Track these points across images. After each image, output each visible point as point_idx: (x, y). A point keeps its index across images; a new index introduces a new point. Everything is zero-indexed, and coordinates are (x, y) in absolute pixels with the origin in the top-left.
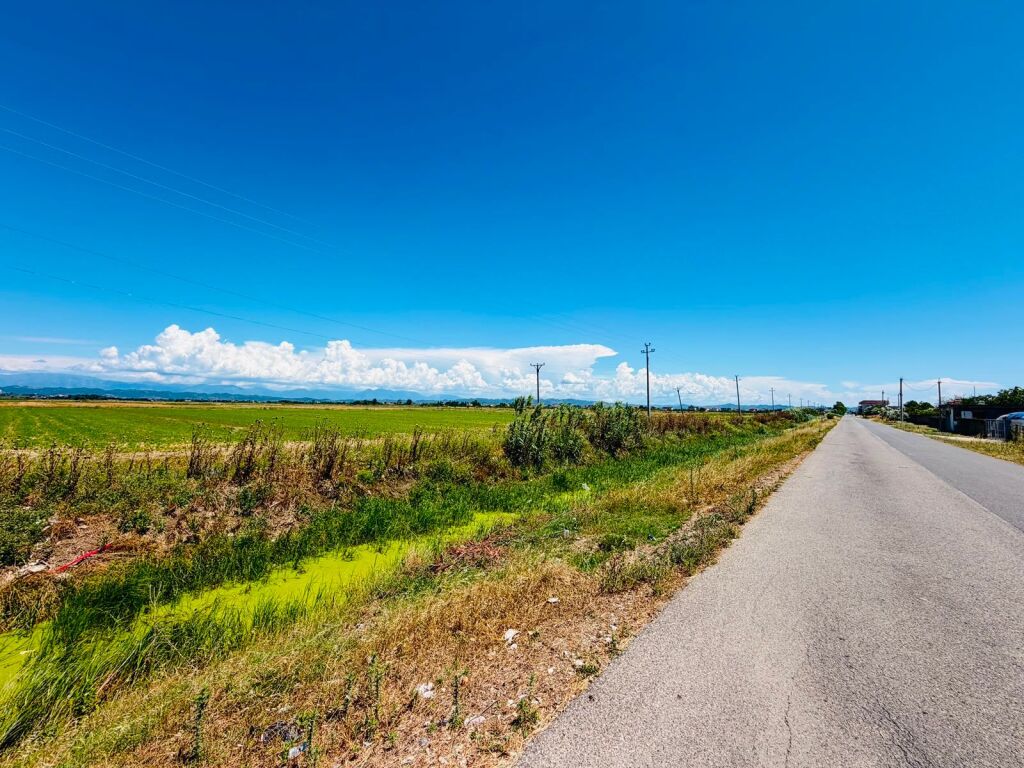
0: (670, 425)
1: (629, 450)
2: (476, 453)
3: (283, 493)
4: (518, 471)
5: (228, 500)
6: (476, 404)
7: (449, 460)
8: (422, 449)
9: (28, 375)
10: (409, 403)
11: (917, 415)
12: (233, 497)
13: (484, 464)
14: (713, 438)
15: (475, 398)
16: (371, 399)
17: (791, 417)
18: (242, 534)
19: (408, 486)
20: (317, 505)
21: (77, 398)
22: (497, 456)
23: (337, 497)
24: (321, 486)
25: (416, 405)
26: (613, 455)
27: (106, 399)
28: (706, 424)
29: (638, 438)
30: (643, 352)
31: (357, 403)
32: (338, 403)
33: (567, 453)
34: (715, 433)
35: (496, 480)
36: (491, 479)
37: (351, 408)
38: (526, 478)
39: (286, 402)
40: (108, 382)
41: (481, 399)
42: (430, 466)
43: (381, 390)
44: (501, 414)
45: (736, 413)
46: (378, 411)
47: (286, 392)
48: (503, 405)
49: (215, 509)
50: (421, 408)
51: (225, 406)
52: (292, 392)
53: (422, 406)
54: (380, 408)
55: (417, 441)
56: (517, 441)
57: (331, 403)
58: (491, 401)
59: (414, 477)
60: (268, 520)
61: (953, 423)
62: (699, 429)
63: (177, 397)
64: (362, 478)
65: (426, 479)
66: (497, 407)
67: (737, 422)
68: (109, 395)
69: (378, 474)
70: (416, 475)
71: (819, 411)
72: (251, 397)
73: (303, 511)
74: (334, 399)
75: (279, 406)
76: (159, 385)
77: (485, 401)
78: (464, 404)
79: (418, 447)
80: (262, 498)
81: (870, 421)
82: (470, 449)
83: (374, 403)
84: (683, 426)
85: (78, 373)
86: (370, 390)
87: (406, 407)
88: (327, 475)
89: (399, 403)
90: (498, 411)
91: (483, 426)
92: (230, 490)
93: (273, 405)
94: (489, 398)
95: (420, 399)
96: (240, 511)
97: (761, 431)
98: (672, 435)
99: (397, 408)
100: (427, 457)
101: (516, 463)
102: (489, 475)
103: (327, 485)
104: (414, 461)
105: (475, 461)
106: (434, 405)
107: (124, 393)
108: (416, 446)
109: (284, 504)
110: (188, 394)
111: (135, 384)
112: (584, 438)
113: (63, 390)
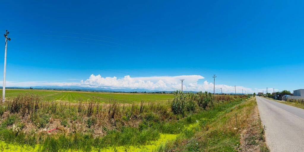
0: (220, 99)
1: (210, 107)
2: (162, 110)
3: (99, 122)
4: (175, 116)
5: (85, 121)
6: (164, 93)
7: (153, 113)
8: (143, 108)
9: (71, 86)
10: (145, 92)
11: (269, 96)
12: (86, 120)
13: (165, 114)
14: (231, 102)
15: (164, 91)
16: (135, 91)
17: (246, 96)
18: (86, 134)
19: (138, 123)
20: (109, 128)
21: (77, 91)
22: (169, 110)
23: (115, 125)
24: (111, 121)
25: (147, 93)
26: (205, 109)
27: (81, 91)
28: (229, 98)
29: (212, 103)
30: (213, 77)
31: (132, 92)
32: (127, 93)
33: (191, 109)
34: (231, 101)
35: (168, 120)
36: (166, 120)
37: (130, 94)
38: (178, 119)
39: (114, 92)
40: (82, 87)
41: (166, 91)
42: (146, 115)
43: (138, 89)
44: (171, 96)
45: (235, 95)
46: (136, 95)
47: (115, 90)
48: (172, 93)
49: (81, 124)
50: (148, 94)
51: (102, 93)
52: (116, 89)
53: (149, 93)
54: (137, 94)
55: (142, 106)
56: (175, 105)
57: (125, 93)
58: (168, 92)
59: (141, 119)
60: (95, 131)
61: (276, 97)
62: (227, 100)
63: (93, 91)
64: (124, 119)
65: (145, 120)
66: (170, 93)
67: (235, 97)
68: (82, 90)
69: (129, 117)
70: (141, 118)
71: (251, 95)
72: (107, 91)
73: (105, 129)
74: (126, 91)
75: (113, 93)
76: (90, 88)
77: (167, 92)
78: (160, 93)
79: (142, 108)
80: (94, 122)
81: (261, 97)
82: (159, 109)
83: (136, 92)
84: (223, 99)
85: (77, 86)
86: (135, 89)
87: (144, 94)
88: (113, 117)
89: (142, 93)
90: (170, 95)
91: (165, 100)
92: (86, 118)
93: (111, 93)
94: (168, 91)
95: (148, 91)
96: (87, 125)
97: (241, 100)
98: (221, 102)
99: (142, 94)
100: (146, 111)
101: (175, 113)
102: (166, 118)
103: (113, 120)
104: (141, 112)
105: (161, 113)
106: (153, 93)
107: (84, 90)
108: (142, 107)
109: (99, 126)
110: (95, 90)
111: (86, 88)
112: (196, 103)
113: (75, 89)
